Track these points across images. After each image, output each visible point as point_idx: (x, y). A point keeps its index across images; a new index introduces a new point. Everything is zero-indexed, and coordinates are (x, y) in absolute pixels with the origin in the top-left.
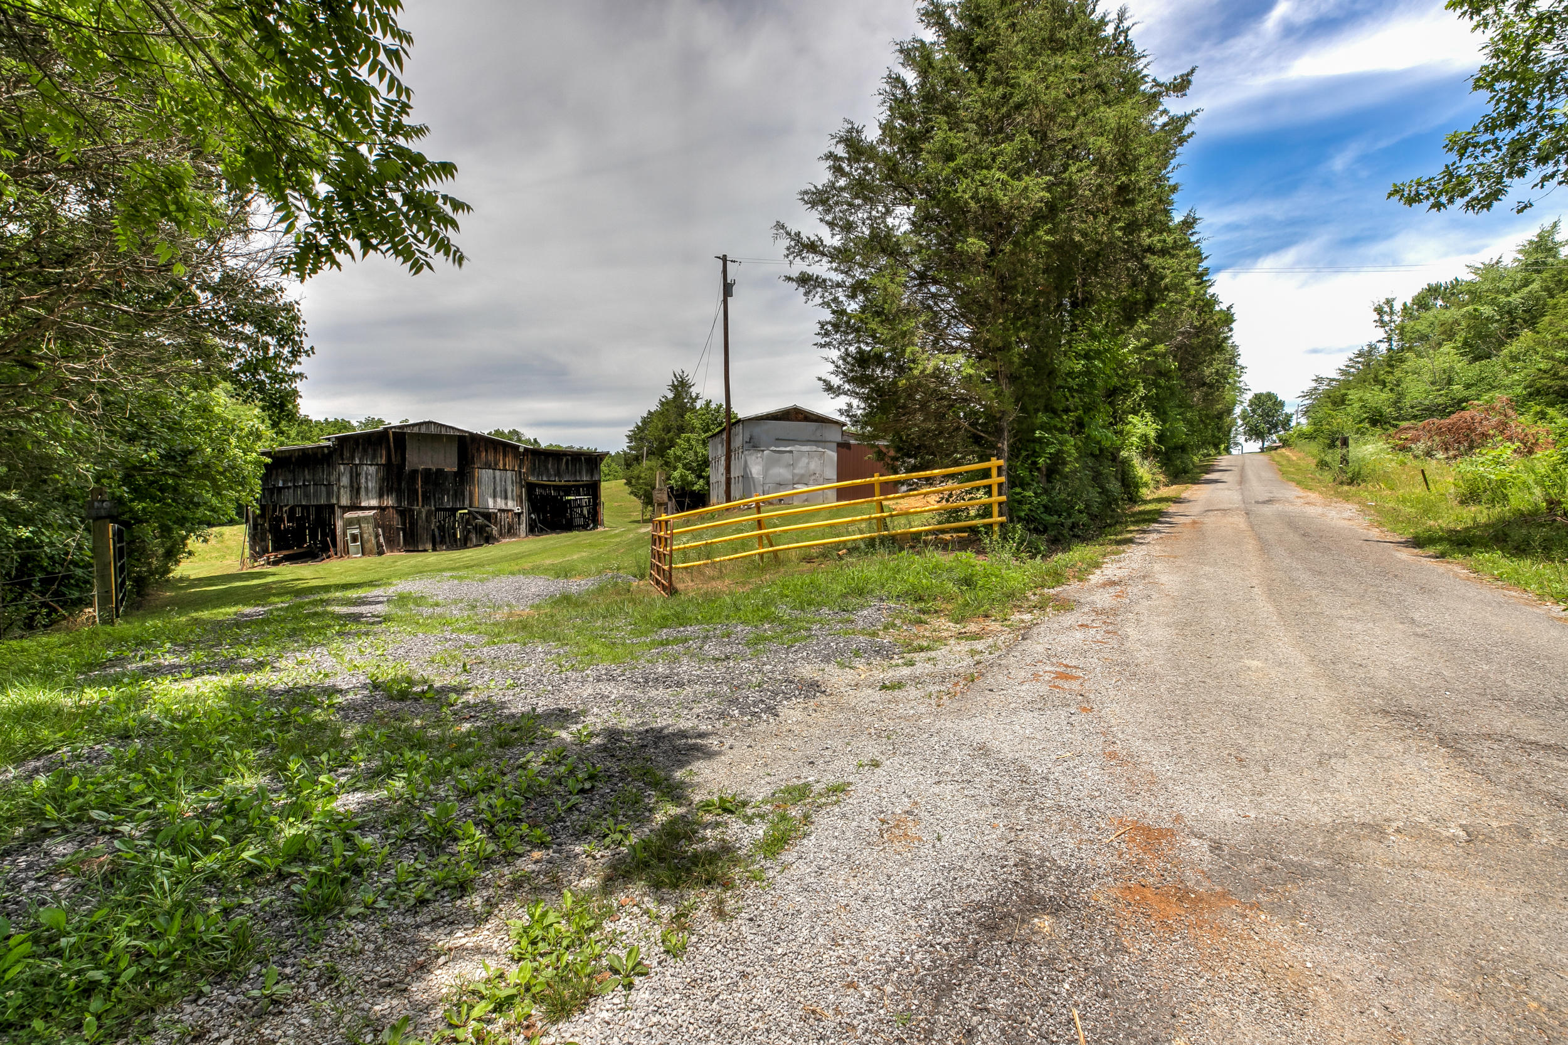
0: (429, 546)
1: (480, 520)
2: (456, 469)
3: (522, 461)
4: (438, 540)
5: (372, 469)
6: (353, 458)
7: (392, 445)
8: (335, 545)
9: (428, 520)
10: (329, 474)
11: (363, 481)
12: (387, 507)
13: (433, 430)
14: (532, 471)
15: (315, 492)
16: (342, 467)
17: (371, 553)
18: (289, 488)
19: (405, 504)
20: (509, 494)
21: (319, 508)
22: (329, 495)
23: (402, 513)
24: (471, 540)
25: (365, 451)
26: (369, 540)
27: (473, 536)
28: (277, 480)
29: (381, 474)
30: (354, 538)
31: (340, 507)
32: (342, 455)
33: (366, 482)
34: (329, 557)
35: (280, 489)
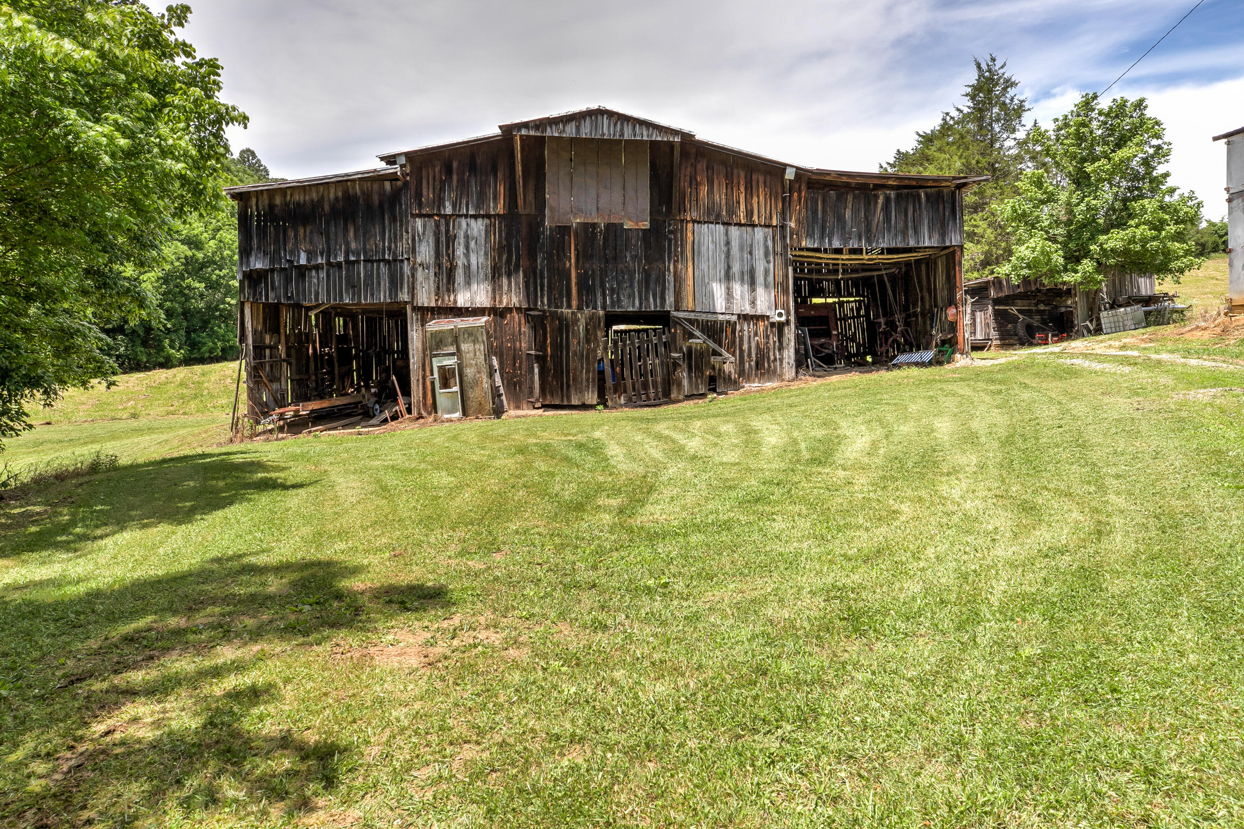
0: (591, 397)
1: (699, 341)
2: (646, 225)
3: (786, 203)
4: (609, 383)
5: (478, 227)
6: (440, 203)
7: (519, 168)
8: (407, 393)
9: (590, 336)
10: (395, 239)
11: (460, 251)
12: (508, 310)
13: (606, 130)
14: (812, 224)
15: (369, 276)
16: (419, 222)
17: (480, 412)
18: (318, 268)
19: (543, 303)
20: (760, 279)
21: (374, 315)
22: (395, 283)
23: (538, 323)
24: (679, 385)
25: (463, 186)
26: (477, 383)
27: (683, 375)
28: (295, 252)
29: (495, 238)
30: (446, 377)
31: (416, 309)
32: (419, 195)
33: (467, 255)
34: (394, 418)
35: (302, 271)
